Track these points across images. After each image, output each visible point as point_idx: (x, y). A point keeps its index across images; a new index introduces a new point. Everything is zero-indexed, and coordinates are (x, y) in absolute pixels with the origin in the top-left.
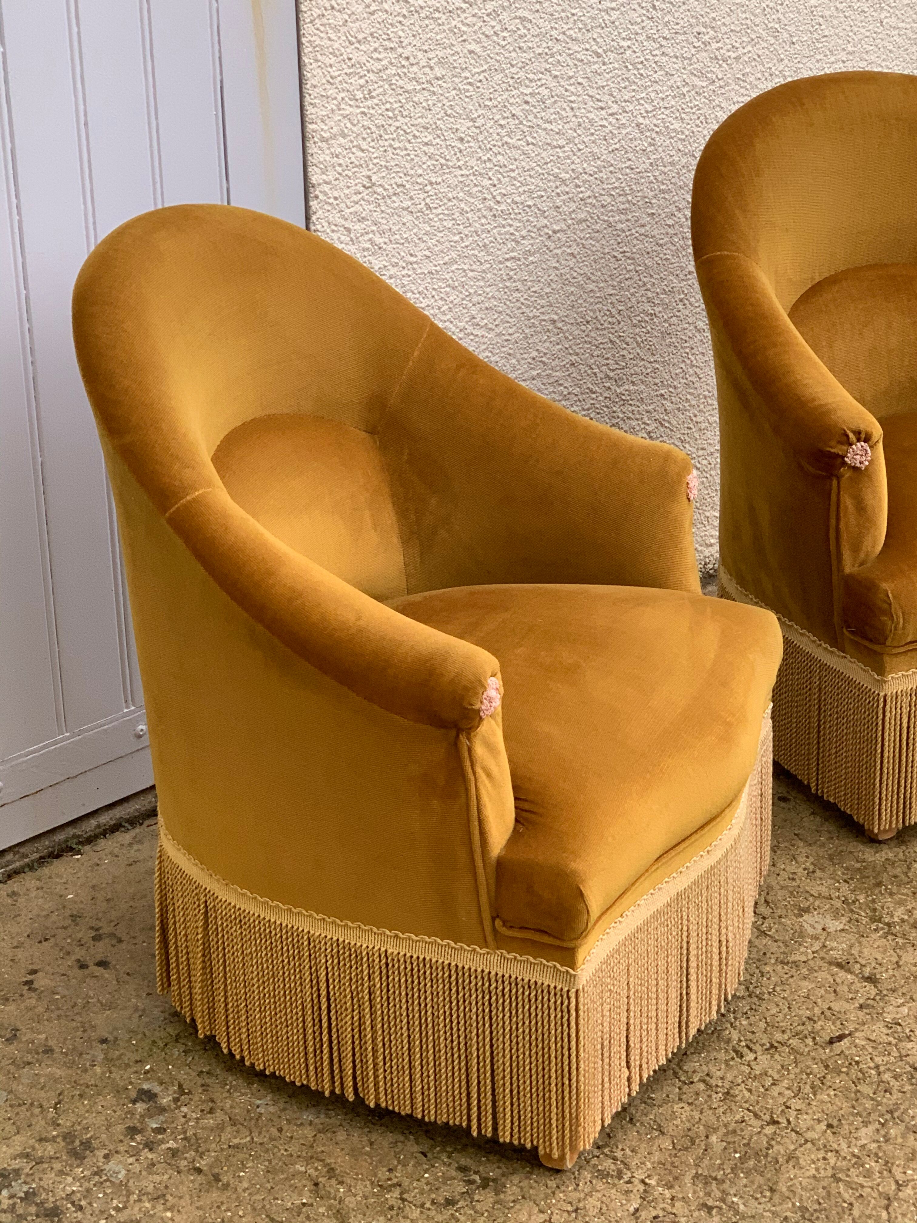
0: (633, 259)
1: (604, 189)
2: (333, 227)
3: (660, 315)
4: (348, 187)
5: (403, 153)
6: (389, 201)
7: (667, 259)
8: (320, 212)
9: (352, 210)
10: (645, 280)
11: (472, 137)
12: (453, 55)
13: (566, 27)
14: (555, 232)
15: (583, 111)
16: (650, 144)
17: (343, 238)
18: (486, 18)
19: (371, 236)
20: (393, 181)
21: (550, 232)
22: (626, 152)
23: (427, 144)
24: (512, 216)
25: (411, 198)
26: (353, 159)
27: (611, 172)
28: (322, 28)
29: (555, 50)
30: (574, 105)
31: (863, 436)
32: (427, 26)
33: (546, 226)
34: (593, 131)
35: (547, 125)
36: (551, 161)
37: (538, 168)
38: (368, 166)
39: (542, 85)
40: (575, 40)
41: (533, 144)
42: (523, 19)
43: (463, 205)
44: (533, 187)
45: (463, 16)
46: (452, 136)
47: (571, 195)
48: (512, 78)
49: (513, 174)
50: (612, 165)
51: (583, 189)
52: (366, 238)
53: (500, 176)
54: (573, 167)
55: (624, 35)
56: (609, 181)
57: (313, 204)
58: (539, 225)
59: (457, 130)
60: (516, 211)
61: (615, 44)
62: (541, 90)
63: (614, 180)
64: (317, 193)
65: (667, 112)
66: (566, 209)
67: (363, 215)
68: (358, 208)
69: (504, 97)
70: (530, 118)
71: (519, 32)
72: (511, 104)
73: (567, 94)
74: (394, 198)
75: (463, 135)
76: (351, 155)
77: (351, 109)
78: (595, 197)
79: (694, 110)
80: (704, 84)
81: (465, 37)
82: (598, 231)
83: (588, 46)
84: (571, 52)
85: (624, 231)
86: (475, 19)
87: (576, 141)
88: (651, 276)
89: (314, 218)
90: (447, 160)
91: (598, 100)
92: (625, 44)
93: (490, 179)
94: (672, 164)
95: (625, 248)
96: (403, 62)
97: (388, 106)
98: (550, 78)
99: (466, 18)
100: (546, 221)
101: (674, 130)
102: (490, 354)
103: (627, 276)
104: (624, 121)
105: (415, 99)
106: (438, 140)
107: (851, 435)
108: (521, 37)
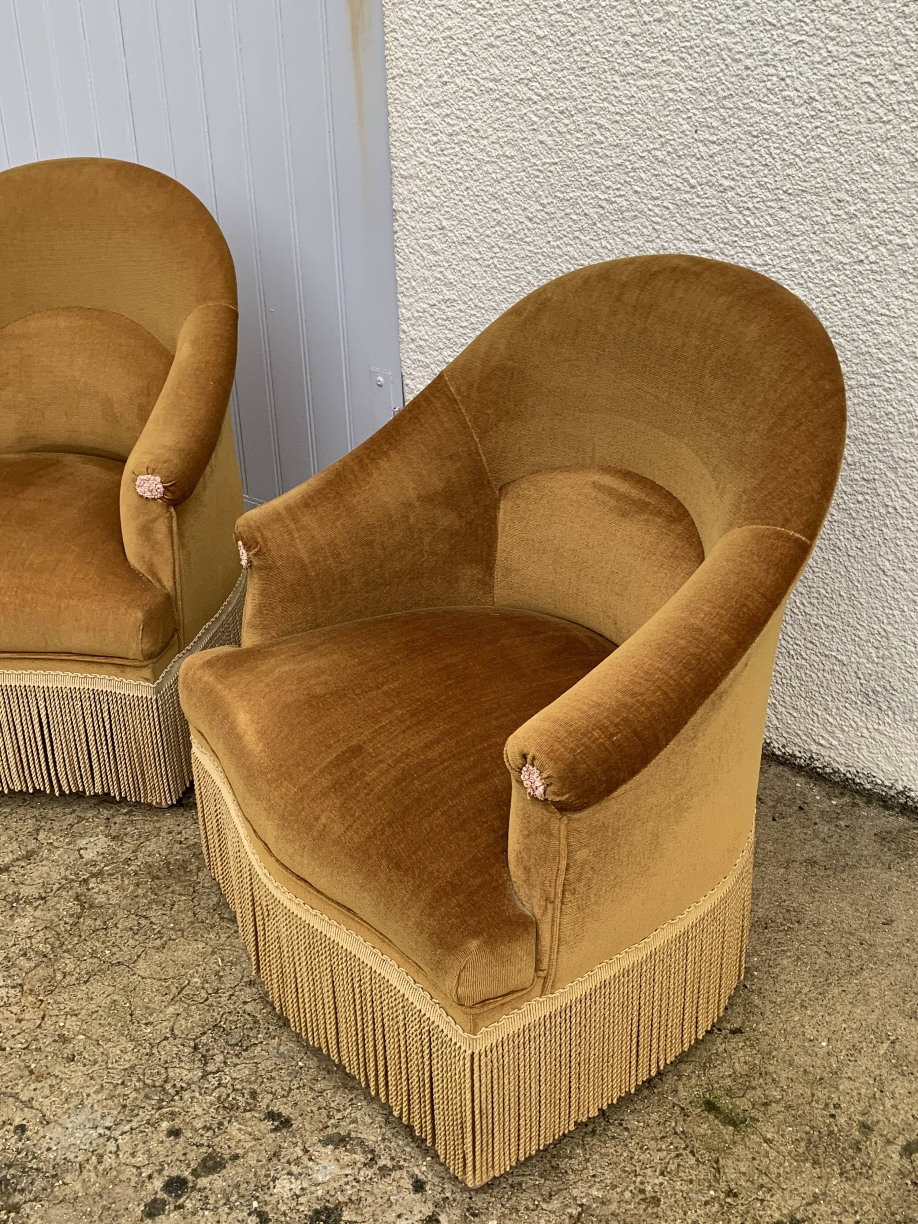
4: (423, 222)
5: (472, 211)
6: (459, 248)
8: (400, 233)
9: (426, 242)
12: (523, 140)
13: (652, 146)
15: (670, 236)
17: (418, 261)
18: (558, 115)
19: (443, 269)
20: (462, 232)
23: (494, 211)
25: (480, 252)
28: (401, 86)
29: (636, 165)
30: (656, 227)
32: (497, 107)
35: (625, 236)
39: (620, 196)
40: (662, 162)
42: (600, 127)
43: (530, 278)
45: (534, 107)
46: (521, 212)
48: (585, 178)
52: (439, 269)
55: (726, 173)
59: (525, 209)
61: (714, 180)
62: (618, 200)
67: (435, 250)
68: (429, 241)
69: (578, 194)
70: (605, 222)
71: (595, 137)
72: (585, 203)
73: (651, 213)
74: (465, 247)
75: (531, 215)
77: (426, 159)
80: (845, 260)
81: (535, 127)
83: (678, 172)
84: (657, 173)
86: (546, 113)
91: (688, 231)
92: (726, 183)
96: (473, 133)
97: (459, 166)
98: (631, 192)
99: (538, 110)
105: (484, 168)
108: (596, 142)
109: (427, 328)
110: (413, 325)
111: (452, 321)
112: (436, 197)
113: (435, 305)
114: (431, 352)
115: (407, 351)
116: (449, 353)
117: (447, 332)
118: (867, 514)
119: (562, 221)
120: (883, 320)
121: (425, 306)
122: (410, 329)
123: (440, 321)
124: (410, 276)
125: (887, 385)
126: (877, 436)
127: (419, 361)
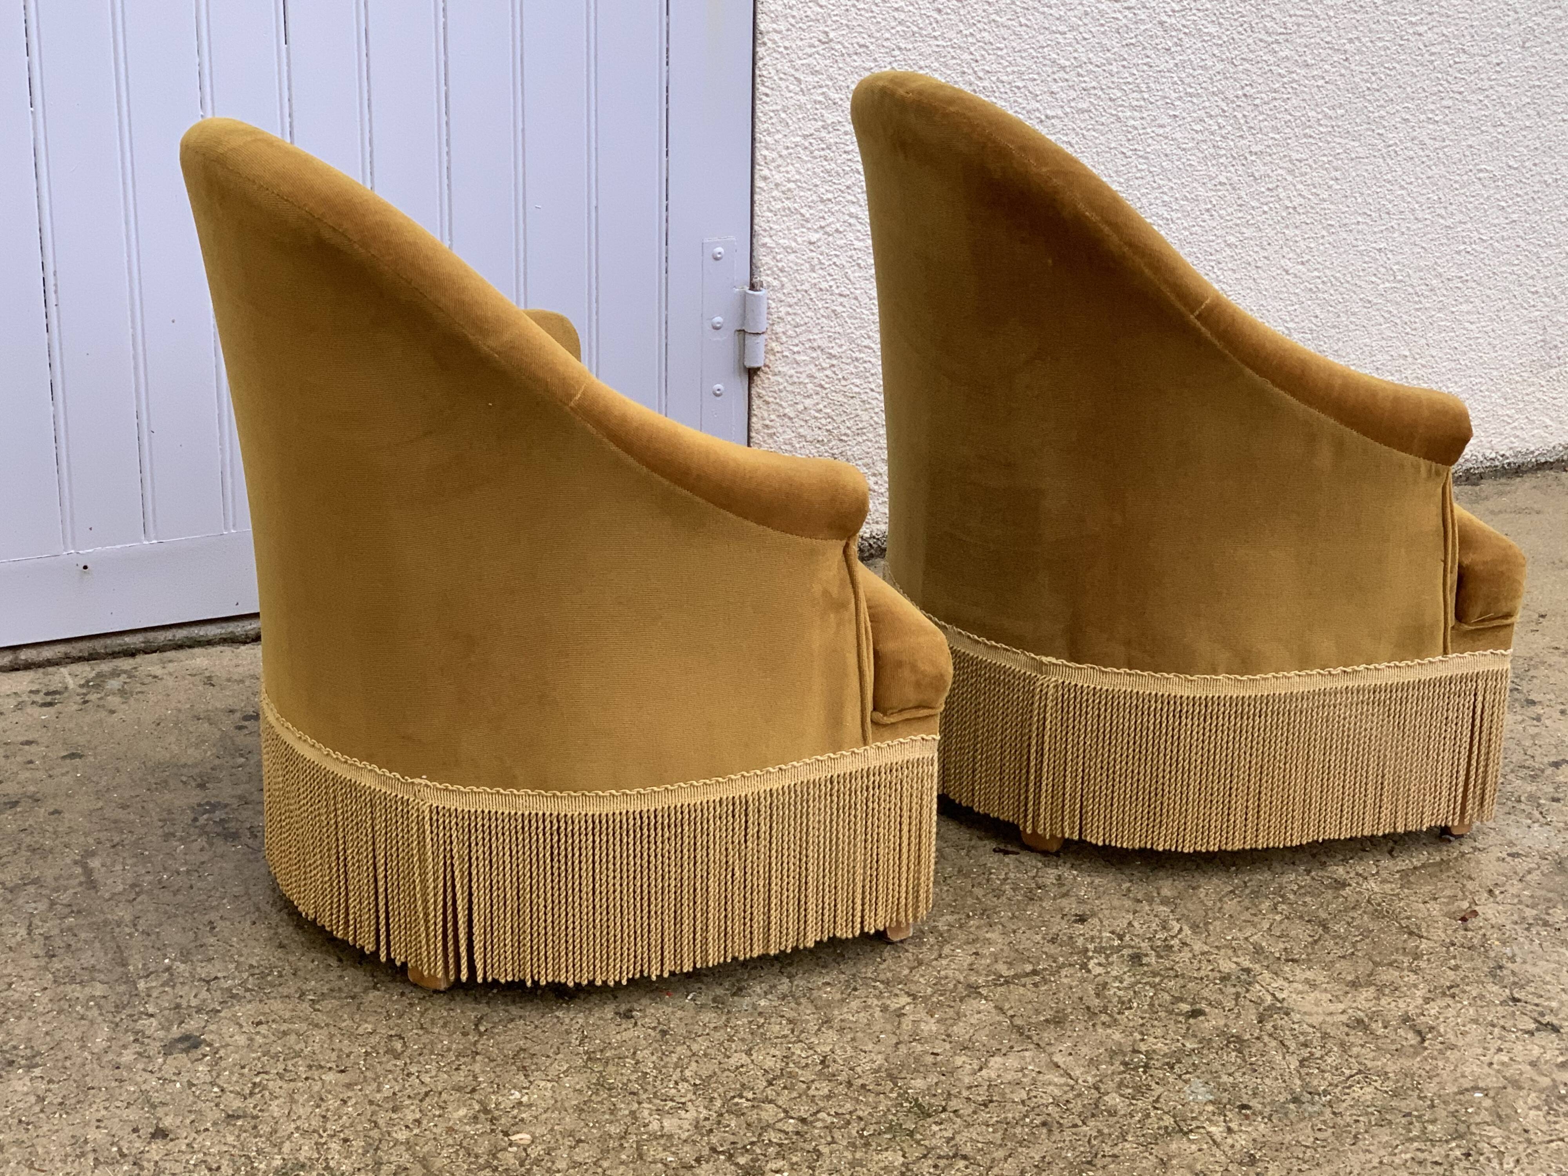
0: (1147, 158)
1: (1113, 82)
2: (782, 76)
3: (1179, 222)
4: (802, 39)
6: (848, 59)
7: (1191, 165)
8: (768, 59)
9: (804, 62)
10: (1161, 182)
11: (953, 10)
14: (1047, 117)
16: (1176, 44)
19: (825, 90)
20: (855, 40)
21: (1043, 117)
22: (1144, 48)
23: (897, 9)
24: (997, 94)
25: (875, 60)
26: (809, 13)
27: (1124, 66)
33: (1038, 110)
34: (1102, 22)
35: (1046, 9)
36: (1048, 45)
37: (1031, 51)
38: (825, 22)
41: (1027, 26)
44: (1024, 69)
47: (1071, 83)
49: (999, 53)
50: (1125, 59)
51: (1086, 79)
52: (820, 91)
53: (983, 52)
54: (1076, 55)
56: (1120, 75)
57: (761, 50)
58: (1029, 107)
60: (1002, 90)
63: (1127, 75)
64: (765, 39)
65: (1201, 14)
66: (1064, 96)
67: (817, 68)
68: (810, 60)
74: (855, 57)
75: (941, 7)
76: (806, 9)
78: (1102, 89)
79: (1236, 17)
82: (1103, 124)
85: (1136, 129)
87: (1082, 29)
88: (1170, 180)
89: (760, 64)
90: (920, 28)
93: (971, 54)
94: (1205, 68)
95: (1136, 146)
100: (1038, 105)
101: (1208, 34)
103: (1138, 175)
104: (1143, 17)
106: (911, 8)
109: (797, 165)
110: (779, 166)
111: (834, 148)
112: (821, 7)
114: (802, 194)
115: (765, 202)
116: (828, 188)
117: (825, 163)
118: (1271, 222)
119: (976, 6)
120: (1281, 38)
121: (798, 139)
122: (772, 172)
123: (816, 153)
124: (779, 107)
125: (1285, 96)
126: (1278, 145)
127: (784, 209)
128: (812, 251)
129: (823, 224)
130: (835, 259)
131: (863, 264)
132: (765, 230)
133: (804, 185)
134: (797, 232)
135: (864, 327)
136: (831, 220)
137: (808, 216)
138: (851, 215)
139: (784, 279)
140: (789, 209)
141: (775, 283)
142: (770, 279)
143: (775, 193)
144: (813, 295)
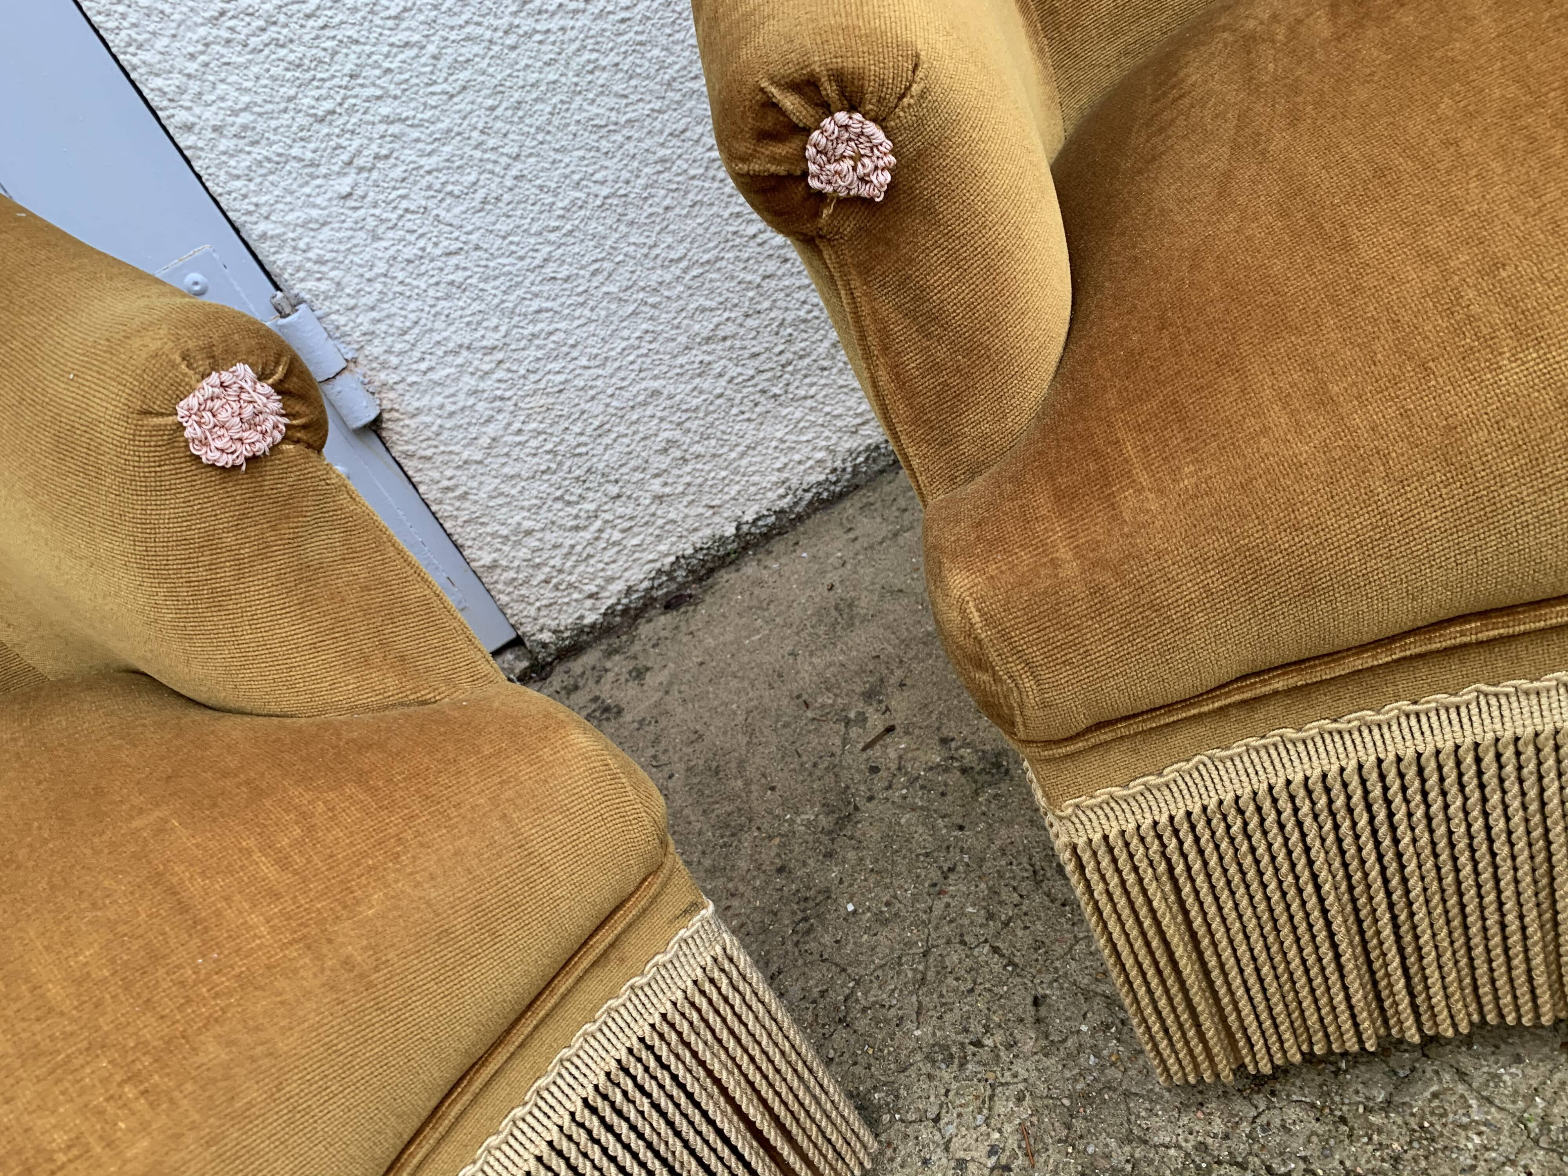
31: (830, 90)
102: (594, 56)
107: (790, 102)
109: (232, 79)
110: (199, 94)
111: (282, 19)
113: (222, 13)
114: (274, 124)
115: (219, 167)
116: (316, 93)
117: (282, 52)
121: (202, 31)
122: (197, 110)
123: (253, 42)
127: (260, 164)
128: (355, 209)
129: (345, 157)
130: (404, 204)
131: (456, 190)
132: (250, 213)
133: (269, 107)
134: (307, 190)
135: (518, 284)
136: (356, 143)
137: (309, 155)
138: (387, 120)
139: (332, 274)
140: (269, 160)
141: (323, 286)
142: (310, 284)
143: (224, 144)
144: (401, 276)
